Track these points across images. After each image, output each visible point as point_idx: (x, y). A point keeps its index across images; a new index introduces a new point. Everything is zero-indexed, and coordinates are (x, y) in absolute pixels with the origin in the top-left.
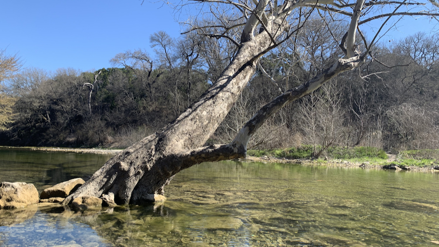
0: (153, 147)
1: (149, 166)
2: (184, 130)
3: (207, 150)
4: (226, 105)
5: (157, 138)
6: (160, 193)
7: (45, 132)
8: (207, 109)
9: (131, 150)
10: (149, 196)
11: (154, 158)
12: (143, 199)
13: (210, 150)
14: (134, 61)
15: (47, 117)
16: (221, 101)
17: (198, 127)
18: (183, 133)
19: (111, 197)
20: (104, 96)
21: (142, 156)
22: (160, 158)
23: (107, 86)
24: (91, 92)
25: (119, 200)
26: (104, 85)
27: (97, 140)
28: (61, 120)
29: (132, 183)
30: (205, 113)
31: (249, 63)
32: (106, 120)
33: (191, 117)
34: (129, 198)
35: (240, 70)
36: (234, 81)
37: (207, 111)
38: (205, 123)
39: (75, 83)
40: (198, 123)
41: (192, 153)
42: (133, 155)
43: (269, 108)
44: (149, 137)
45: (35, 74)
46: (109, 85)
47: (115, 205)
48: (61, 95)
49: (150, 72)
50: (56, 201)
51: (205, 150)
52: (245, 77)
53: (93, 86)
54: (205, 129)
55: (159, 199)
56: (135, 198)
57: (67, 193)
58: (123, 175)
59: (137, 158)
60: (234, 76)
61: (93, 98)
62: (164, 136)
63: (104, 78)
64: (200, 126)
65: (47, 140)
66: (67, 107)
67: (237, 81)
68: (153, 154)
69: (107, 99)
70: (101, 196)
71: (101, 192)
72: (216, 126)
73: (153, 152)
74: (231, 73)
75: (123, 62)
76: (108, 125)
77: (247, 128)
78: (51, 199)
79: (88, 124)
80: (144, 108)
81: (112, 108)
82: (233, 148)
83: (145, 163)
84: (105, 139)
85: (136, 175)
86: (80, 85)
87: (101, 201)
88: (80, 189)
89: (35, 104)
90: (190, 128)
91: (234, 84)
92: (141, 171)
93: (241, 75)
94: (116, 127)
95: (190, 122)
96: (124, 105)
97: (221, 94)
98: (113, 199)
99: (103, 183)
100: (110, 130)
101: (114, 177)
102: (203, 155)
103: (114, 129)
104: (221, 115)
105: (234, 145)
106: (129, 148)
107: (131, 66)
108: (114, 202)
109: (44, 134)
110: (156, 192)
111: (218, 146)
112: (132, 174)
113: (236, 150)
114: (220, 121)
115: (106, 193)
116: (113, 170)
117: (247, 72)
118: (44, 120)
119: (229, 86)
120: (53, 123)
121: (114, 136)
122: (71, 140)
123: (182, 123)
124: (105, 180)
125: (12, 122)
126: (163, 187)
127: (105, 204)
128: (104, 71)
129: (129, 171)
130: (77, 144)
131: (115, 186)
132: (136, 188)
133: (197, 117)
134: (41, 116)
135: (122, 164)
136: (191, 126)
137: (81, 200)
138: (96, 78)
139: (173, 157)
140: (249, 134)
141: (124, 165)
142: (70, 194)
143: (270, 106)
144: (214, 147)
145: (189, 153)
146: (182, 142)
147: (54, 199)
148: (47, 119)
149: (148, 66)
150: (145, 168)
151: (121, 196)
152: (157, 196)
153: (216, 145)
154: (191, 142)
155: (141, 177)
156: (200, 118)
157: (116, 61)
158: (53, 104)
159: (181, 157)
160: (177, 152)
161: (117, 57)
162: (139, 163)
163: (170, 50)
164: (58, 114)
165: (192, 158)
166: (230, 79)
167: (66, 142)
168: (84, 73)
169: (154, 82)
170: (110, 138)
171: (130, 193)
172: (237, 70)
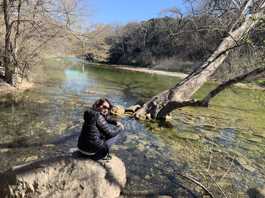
0: (167, 96)
1: (165, 105)
2: (182, 90)
3: (190, 102)
4: (206, 77)
5: (169, 93)
6: (169, 115)
7: (121, 56)
8: (194, 80)
9: (158, 97)
10: (164, 117)
11: (167, 102)
12: (162, 118)
13: (192, 102)
14: (171, 13)
15: (122, 48)
16: (203, 75)
17: (189, 89)
18: (181, 91)
19: (149, 115)
20: (152, 36)
21: (162, 100)
22: (170, 102)
23: (154, 30)
24: (145, 34)
25: (152, 117)
26: (153, 30)
27: (147, 63)
28: (129, 50)
29: (158, 111)
30: (193, 82)
31: (224, 53)
32: (153, 51)
33: (186, 83)
34: (156, 117)
35: (217, 58)
36: (212, 64)
37: (195, 81)
38: (193, 87)
39: (137, 28)
40: (189, 87)
41: (183, 102)
42: (159, 99)
43: (223, 86)
44: (166, 91)
45: (117, 24)
46: (156, 30)
47: (151, 119)
48: (130, 35)
49: (180, 21)
50: (130, 114)
51: (190, 101)
52: (219, 61)
53: (147, 30)
54: (192, 89)
55: (168, 118)
56: (158, 117)
57: (134, 111)
58: (155, 107)
59: (160, 101)
60: (213, 61)
61: (147, 37)
62: (172, 92)
63: (153, 25)
64: (190, 88)
65: (122, 61)
66: (132, 42)
67: (214, 64)
68: (167, 100)
69: (154, 38)
70: (146, 114)
71: (146, 112)
72: (199, 87)
73: (167, 99)
74: (211, 59)
75: (165, 15)
76: (154, 54)
77: (211, 94)
78: (128, 112)
79: (143, 53)
80: (175, 44)
81: (157, 43)
82: (202, 102)
83: (163, 103)
84: (151, 62)
85: (159, 108)
86: (140, 30)
87: (145, 117)
88: (139, 110)
89: (117, 41)
90: (185, 89)
91: (212, 66)
92: (161, 106)
93: (217, 60)
94: (158, 56)
95: (185, 86)
96: (163, 42)
97: (203, 72)
98: (150, 116)
99: (147, 109)
100: (154, 58)
101: (151, 107)
102: (188, 104)
103: (157, 57)
104: (202, 82)
105: (203, 101)
106: (158, 95)
107: (169, 17)
108: (150, 117)
109: (121, 57)
110: (167, 115)
111: (196, 100)
112: (158, 107)
113: (204, 104)
114: (201, 85)
115: (148, 113)
116: (151, 104)
117: (221, 58)
118: (121, 50)
119: (208, 67)
120: (125, 52)
121: (156, 61)
122: (134, 62)
123: (181, 86)
124: (147, 108)
125: (108, 57)
126: (170, 113)
127: (147, 118)
128: (153, 20)
129: (157, 106)
130: (137, 65)
131: (151, 111)
132: (159, 113)
133: (189, 84)
134: (120, 48)
135: (154, 102)
136: (186, 88)
137: (139, 115)
138: (148, 25)
139: (175, 102)
140: (211, 97)
141: (155, 103)
142: (135, 111)
143: (224, 85)
144: (194, 101)
145: (182, 102)
146: (180, 95)
147: (129, 112)
148: (123, 49)
149: (180, 16)
150: (163, 105)
151: (153, 115)
152: (167, 117)
153: (195, 100)
154: (185, 95)
155: (161, 109)
156: (191, 84)
157: (161, 14)
158: (125, 41)
159: (179, 103)
160: (177, 100)
161: (161, 12)
162: (161, 103)
163: (195, 5)
164: (128, 47)
165: (183, 104)
166: (210, 63)
167: (131, 63)
168: (142, 22)
169: (182, 27)
170: (154, 62)
171: (157, 115)
172: (215, 58)
